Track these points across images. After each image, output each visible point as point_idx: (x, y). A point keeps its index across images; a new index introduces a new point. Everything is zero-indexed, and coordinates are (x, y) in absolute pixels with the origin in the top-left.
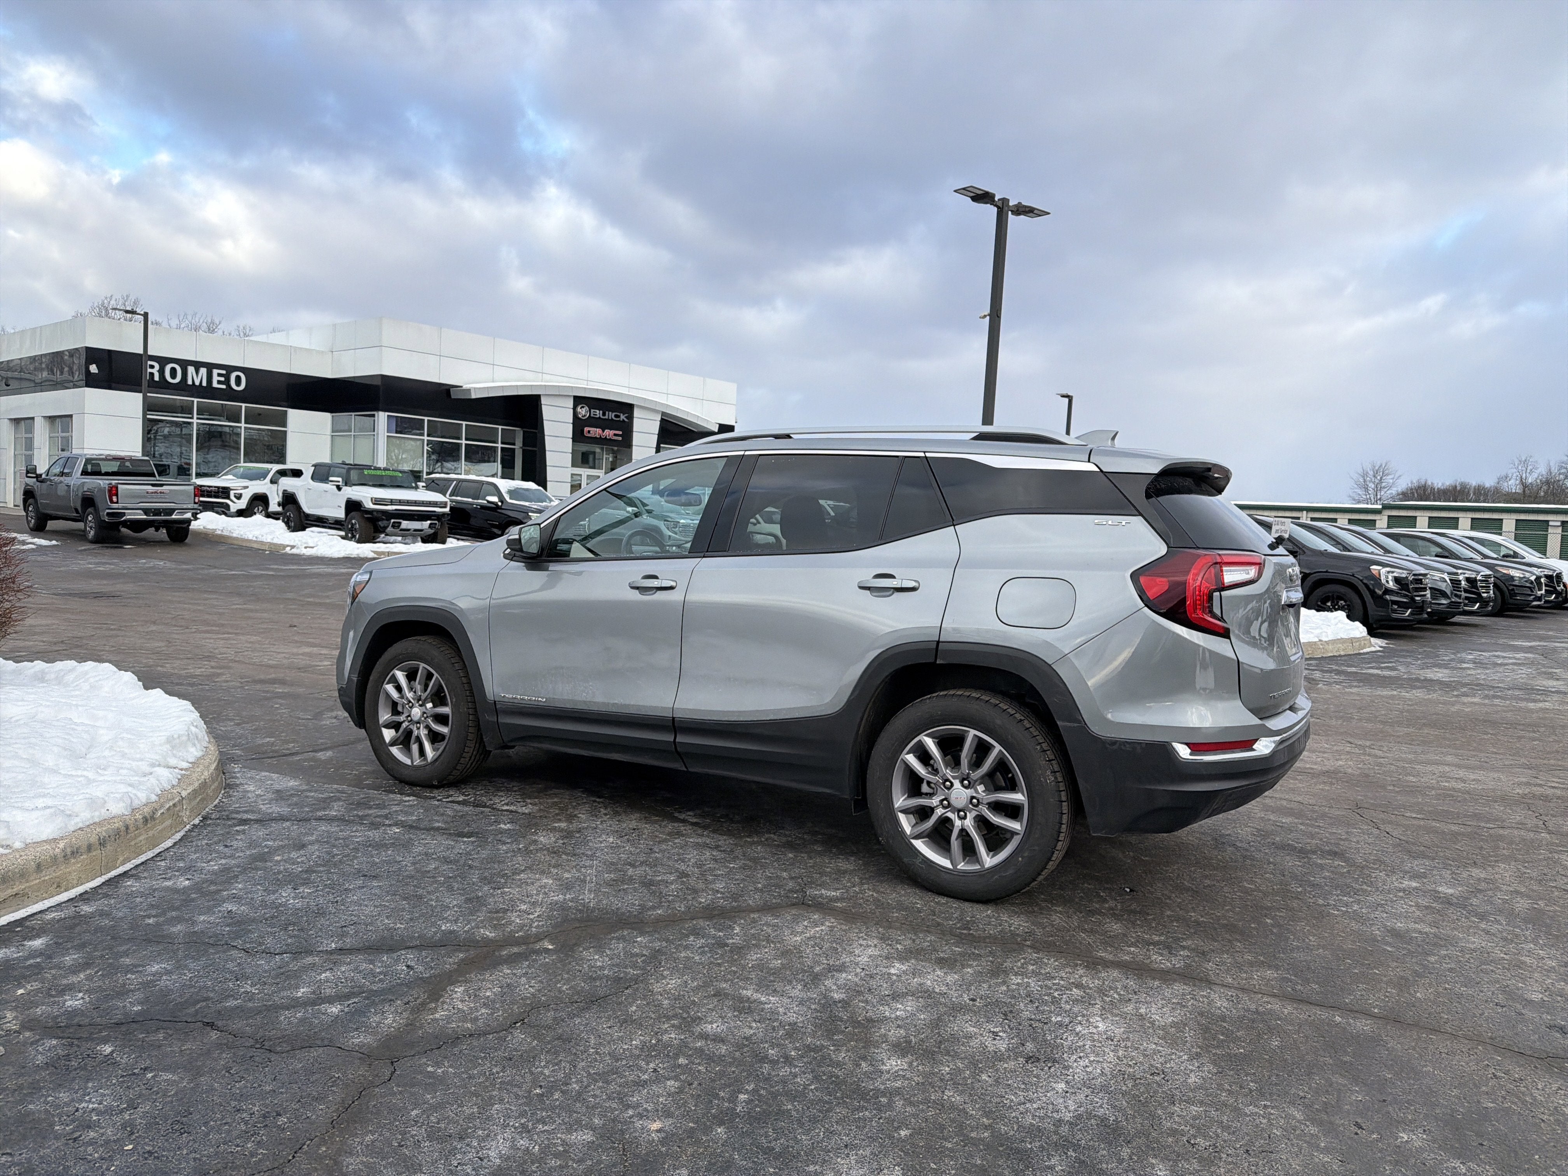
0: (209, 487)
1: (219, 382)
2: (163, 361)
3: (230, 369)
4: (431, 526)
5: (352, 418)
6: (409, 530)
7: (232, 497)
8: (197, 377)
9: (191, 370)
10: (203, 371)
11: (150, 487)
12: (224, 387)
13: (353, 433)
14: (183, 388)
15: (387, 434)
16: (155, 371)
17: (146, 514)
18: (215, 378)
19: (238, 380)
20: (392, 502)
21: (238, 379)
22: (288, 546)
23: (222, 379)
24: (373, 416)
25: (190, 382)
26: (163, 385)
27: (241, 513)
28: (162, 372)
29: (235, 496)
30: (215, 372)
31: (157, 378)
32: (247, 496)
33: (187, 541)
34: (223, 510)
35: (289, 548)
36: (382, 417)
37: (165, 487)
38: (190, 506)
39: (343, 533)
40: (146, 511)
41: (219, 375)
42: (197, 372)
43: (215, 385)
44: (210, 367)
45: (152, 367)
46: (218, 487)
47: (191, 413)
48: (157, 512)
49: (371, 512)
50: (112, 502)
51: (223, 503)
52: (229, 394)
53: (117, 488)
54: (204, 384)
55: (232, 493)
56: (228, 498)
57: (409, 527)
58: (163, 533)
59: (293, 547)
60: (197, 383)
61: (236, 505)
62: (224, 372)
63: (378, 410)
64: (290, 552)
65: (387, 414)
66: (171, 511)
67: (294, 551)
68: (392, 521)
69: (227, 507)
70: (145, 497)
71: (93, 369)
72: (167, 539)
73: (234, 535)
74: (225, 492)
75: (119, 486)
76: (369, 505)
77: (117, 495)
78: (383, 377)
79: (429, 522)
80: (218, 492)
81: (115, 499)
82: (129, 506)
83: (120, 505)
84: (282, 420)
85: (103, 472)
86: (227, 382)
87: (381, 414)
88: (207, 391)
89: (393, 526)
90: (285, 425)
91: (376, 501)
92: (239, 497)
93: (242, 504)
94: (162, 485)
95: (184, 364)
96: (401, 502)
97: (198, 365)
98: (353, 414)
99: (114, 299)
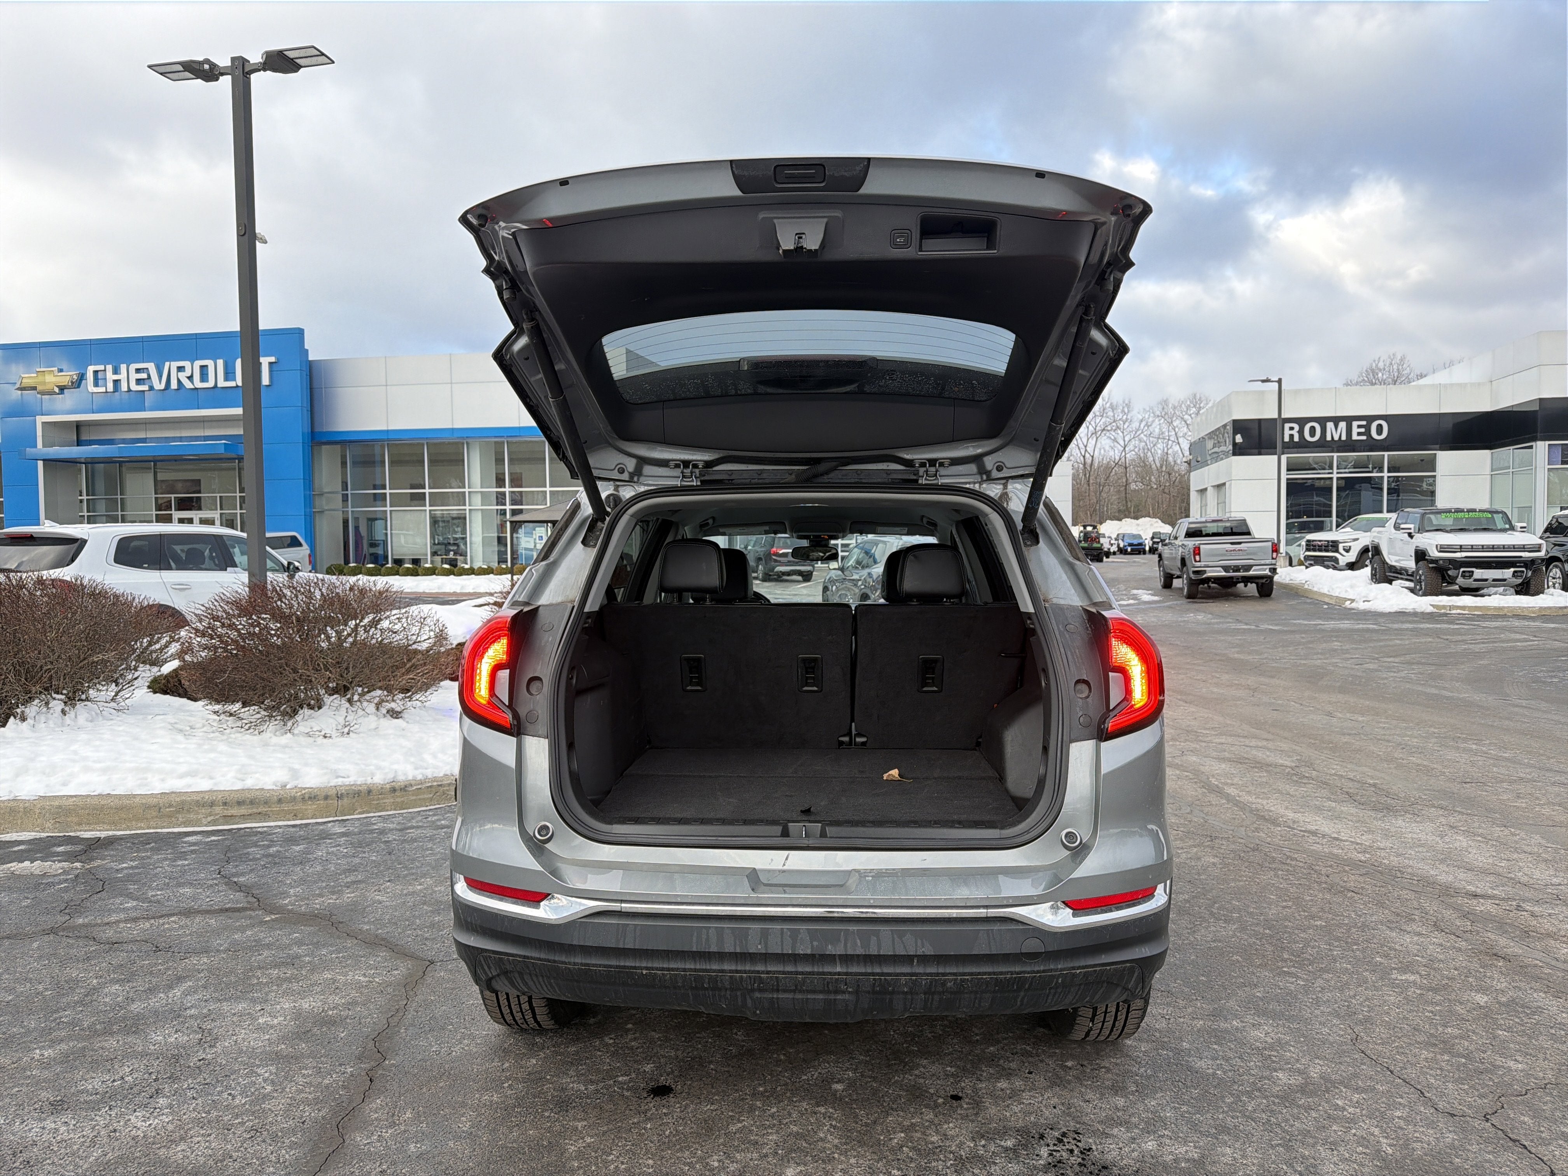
0: (1320, 541)
1: (1359, 434)
2: (1302, 422)
3: (1370, 419)
4: (1515, 574)
5: (1508, 453)
6: (1486, 580)
7: (1341, 550)
8: (1336, 433)
9: (1330, 425)
10: (1343, 425)
11: (1229, 546)
12: (1364, 438)
13: (1511, 470)
14: (1323, 445)
15: (1547, 467)
16: (1295, 433)
17: (1226, 571)
18: (1355, 430)
19: (1380, 429)
20: (1461, 548)
21: (1380, 427)
22: (1349, 600)
23: (1363, 430)
24: (1531, 447)
25: (1329, 438)
26: (1303, 445)
27: (1352, 566)
28: (1301, 432)
29: (1344, 549)
30: (1355, 424)
31: (1296, 439)
32: (1356, 548)
33: (1272, 596)
34: (1331, 564)
35: (1349, 602)
36: (1541, 447)
37: (1243, 545)
38: (1268, 562)
39: (1411, 585)
40: (1226, 569)
41: (1359, 427)
42: (1336, 427)
43: (1355, 437)
44: (1349, 420)
45: (1292, 429)
46: (1328, 541)
47: (1331, 467)
48: (1237, 569)
49: (1435, 561)
50: (1196, 561)
51: (1332, 557)
52: (1372, 445)
53: (1199, 548)
54: (1344, 438)
55: (1341, 546)
56: (1337, 551)
57: (1485, 577)
58: (1252, 588)
59: (1353, 601)
60: (1336, 438)
61: (1345, 558)
62: (1364, 423)
63: (1535, 439)
64: (1349, 607)
65: (1547, 443)
66: (1248, 568)
67: (1354, 605)
68: (1462, 570)
69: (1336, 560)
70: (1225, 555)
71: (1239, 439)
72: (1257, 595)
73: (1315, 589)
74: (1333, 546)
75: (1202, 547)
76: (1434, 553)
77: (1199, 554)
78: (1541, 400)
79: (1512, 570)
80: (1327, 546)
81: (1197, 558)
82: (1210, 564)
83: (1203, 564)
84: (1430, 464)
85: (1204, 533)
86: (1368, 432)
87: (1540, 443)
88: (1348, 445)
89: (1463, 576)
90: (1434, 471)
91: (1442, 549)
92: (1347, 550)
93: (1352, 557)
94: (1240, 543)
95: (1323, 421)
96: (1472, 548)
97: (1336, 420)
98: (1512, 448)
99: (1382, 360)
